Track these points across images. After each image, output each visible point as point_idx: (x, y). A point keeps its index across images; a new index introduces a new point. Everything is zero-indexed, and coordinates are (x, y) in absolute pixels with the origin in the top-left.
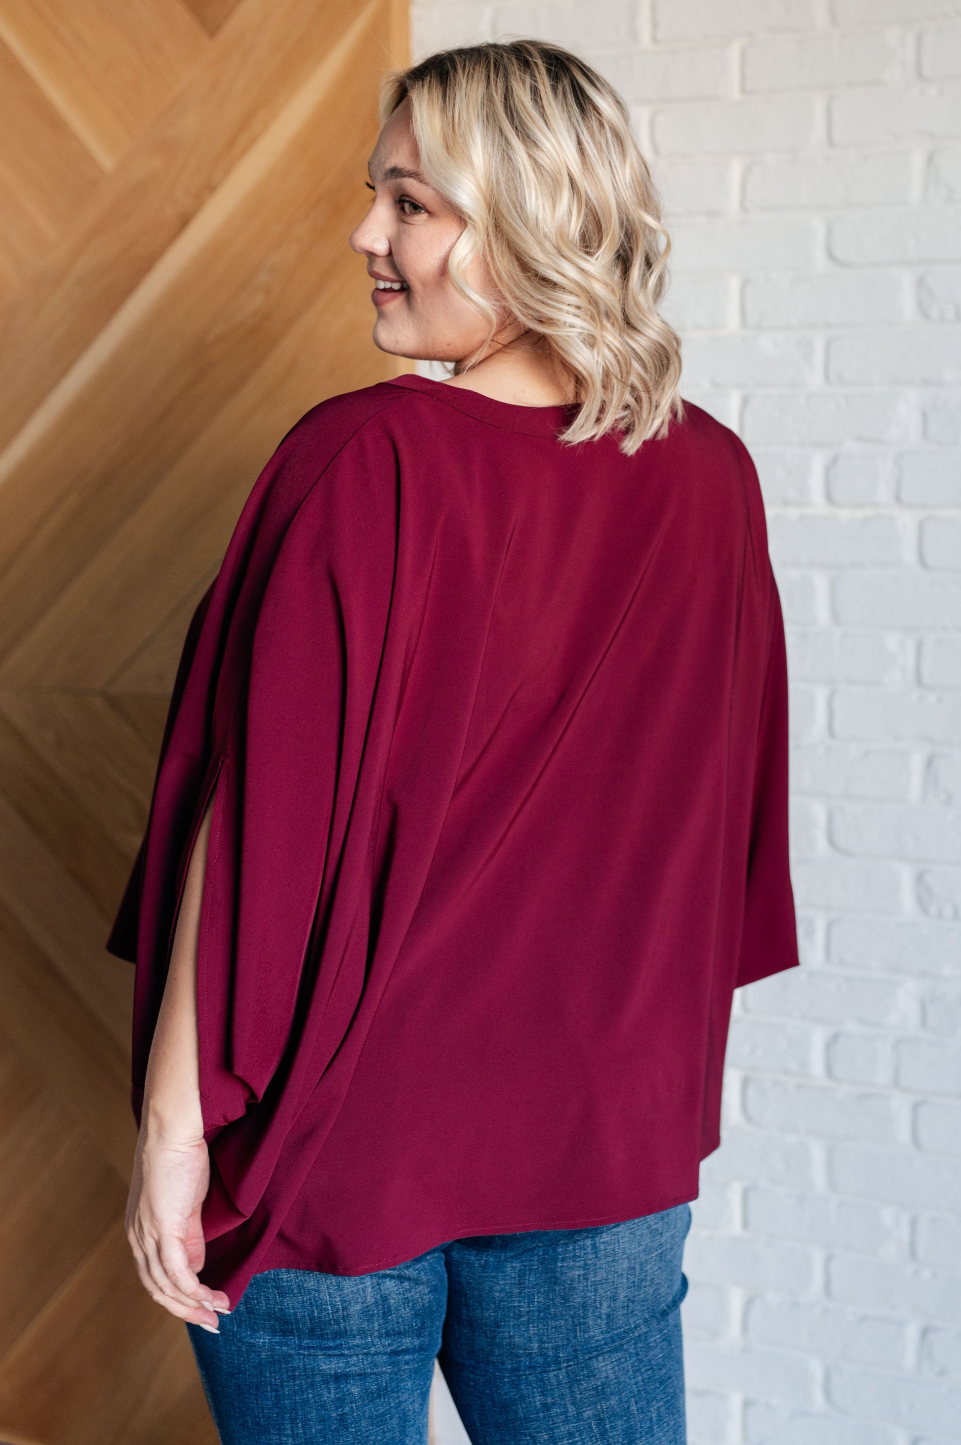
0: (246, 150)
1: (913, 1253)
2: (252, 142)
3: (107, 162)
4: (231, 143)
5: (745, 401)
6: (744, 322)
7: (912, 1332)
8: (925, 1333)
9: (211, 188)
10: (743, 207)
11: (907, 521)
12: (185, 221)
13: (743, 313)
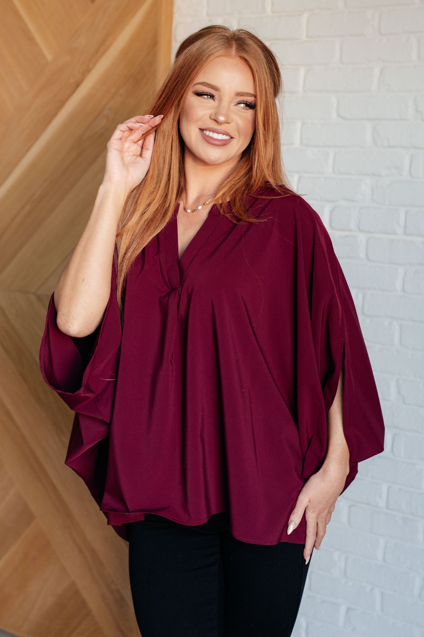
0: (103, 54)
1: (345, 573)
2: (106, 50)
3: (49, 57)
4: (97, 52)
5: (300, 179)
6: (301, 143)
7: (343, 610)
8: (348, 610)
9: (88, 71)
10: (304, 90)
11: (362, 238)
12: (78, 85)
13: (301, 139)
